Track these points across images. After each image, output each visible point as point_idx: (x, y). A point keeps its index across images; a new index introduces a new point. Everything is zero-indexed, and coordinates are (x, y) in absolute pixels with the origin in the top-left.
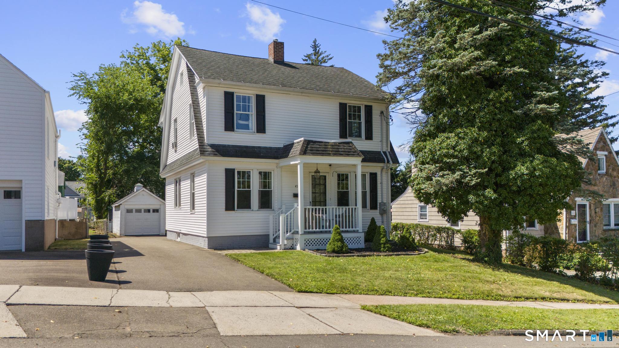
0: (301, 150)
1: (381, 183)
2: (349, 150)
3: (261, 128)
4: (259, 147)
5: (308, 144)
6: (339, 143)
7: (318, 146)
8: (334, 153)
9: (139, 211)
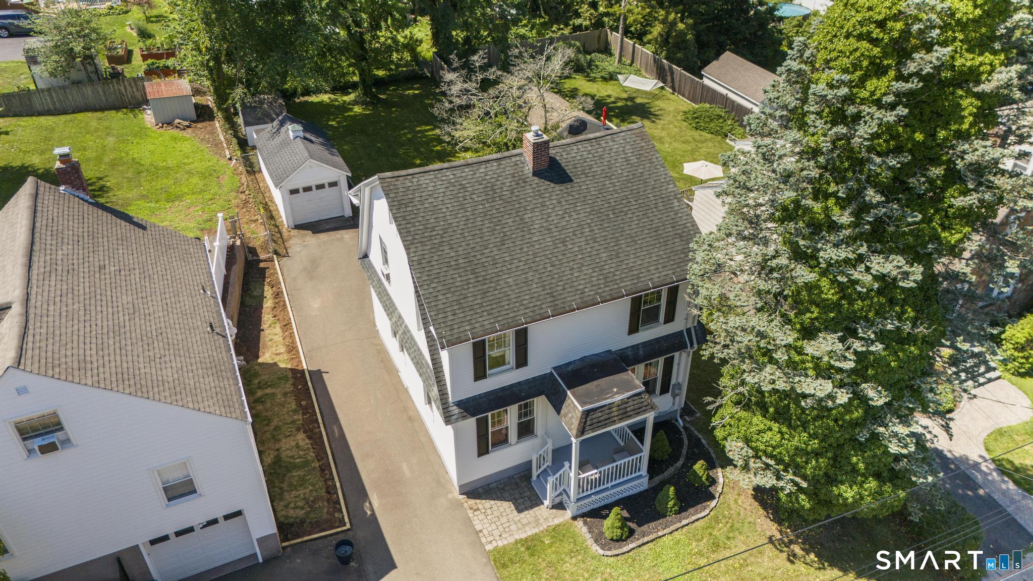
0: (578, 430)
1: (679, 364)
2: (640, 405)
3: (522, 360)
4: (519, 383)
5: (587, 416)
6: (628, 398)
7: (600, 414)
8: (620, 417)
9: (308, 189)
